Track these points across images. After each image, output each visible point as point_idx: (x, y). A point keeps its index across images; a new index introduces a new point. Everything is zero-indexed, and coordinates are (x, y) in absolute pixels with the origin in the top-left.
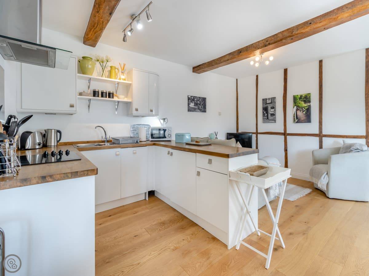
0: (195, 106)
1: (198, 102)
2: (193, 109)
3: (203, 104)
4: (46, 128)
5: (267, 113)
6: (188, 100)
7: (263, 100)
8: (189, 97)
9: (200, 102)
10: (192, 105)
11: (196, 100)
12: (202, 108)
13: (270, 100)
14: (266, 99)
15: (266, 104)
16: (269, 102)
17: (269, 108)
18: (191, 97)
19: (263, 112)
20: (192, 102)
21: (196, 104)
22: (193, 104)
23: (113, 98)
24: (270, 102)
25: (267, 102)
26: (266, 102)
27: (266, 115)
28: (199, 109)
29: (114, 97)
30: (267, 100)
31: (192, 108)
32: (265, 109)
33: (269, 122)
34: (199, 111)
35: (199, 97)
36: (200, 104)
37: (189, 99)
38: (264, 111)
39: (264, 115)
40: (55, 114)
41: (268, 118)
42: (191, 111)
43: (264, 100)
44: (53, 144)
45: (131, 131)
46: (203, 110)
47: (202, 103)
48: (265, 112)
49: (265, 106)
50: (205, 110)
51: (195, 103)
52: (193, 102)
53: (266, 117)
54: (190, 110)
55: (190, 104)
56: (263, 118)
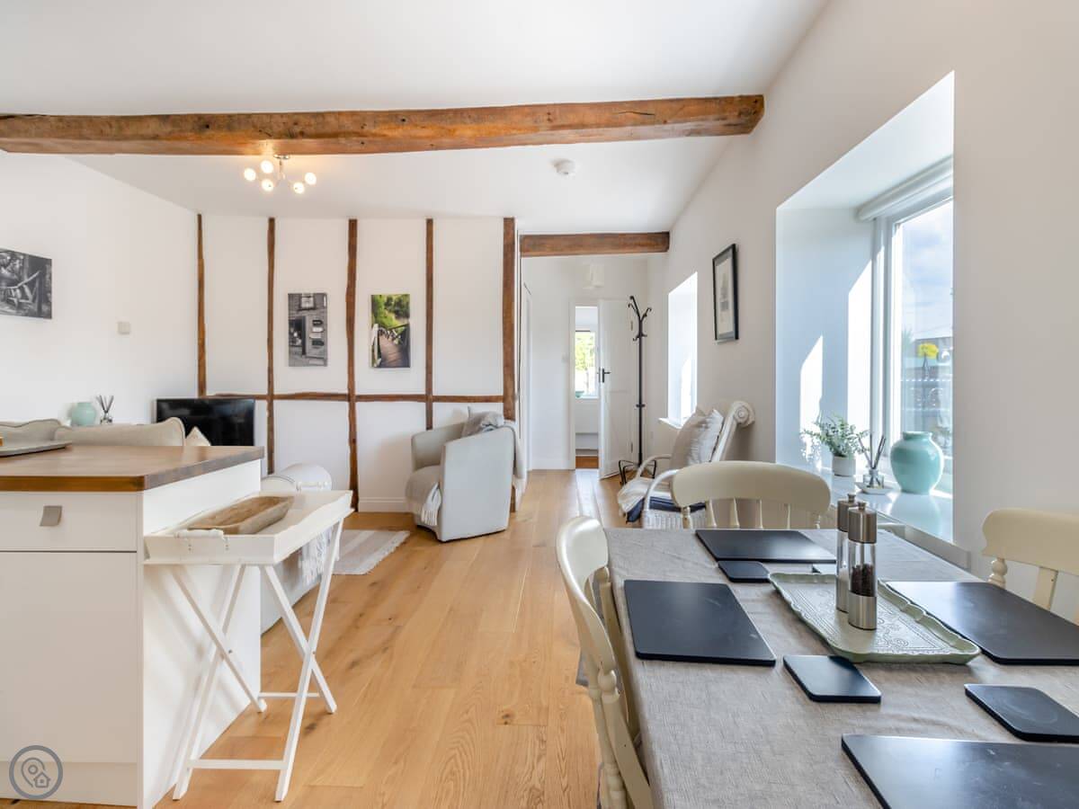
5: (302, 336)
7: (291, 296)
13: (312, 299)
14: (300, 296)
15: (300, 309)
16: (308, 305)
17: (308, 324)
19: (291, 334)
24: (311, 305)
25: (304, 305)
26: (300, 305)
27: (299, 342)
30: (303, 300)
32: (297, 326)
33: (308, 365)
38: (292, 330)
39: (292, 341)
41: (304, 352)
43: (294, 299)
48: (296, 335)
49: (296, 315)
53: (300, 350)
56: (290, 352)
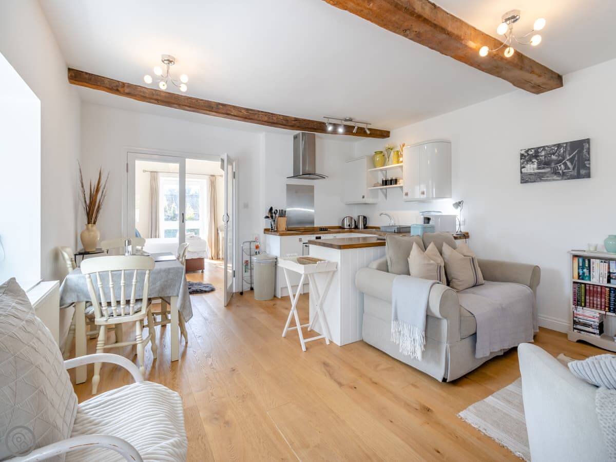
0: (539, 168)
1: (554, 157)
2: (533, 177)
3: (571, 159)
4: (358, 215)
6: (521, 159)
8: (523, 152)
9: (559, 155)
10: (531, 168)
11: (543, 153)
12: (567, 167)
18: (527, 151)
20: (530, 160)
21: (544, 164)
22: (535, 166)
28: (555, 172)
31: (531, 174)
34: (555, 177)
35: (554, 145)
36: (560, 162)
37: (522, 156)
42: (526, 182)
47: (568, 158)
50: (584, 172)
51: (539, 163)
52: (534, 160)
55: (524, 167)
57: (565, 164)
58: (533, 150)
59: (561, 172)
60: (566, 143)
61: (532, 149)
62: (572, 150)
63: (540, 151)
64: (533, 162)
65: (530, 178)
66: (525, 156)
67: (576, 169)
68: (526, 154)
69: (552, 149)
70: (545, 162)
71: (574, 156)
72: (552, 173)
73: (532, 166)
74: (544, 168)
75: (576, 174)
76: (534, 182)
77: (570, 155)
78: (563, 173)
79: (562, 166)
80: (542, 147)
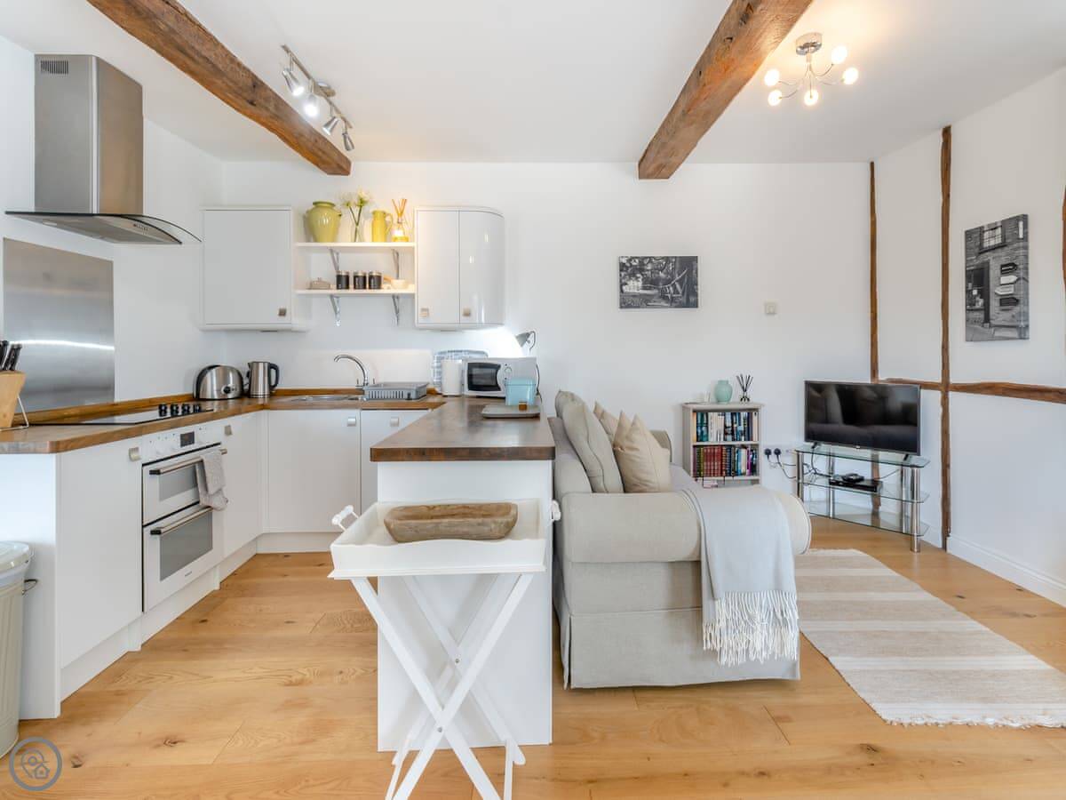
0: (644, 288)
1: (662, 274)
2: (635, 299)
3: (681, 281)
4: (250, 361)
5: (984, 294)
6: (621, 270)
7: (969, 234)
8: (624, 261)
9: (667, 273)
10: (634, 286)
11: (649, 267)
12: (676, 291)
13: (999, 231)
14: (981, 230)
15: (982, 251)
16: (992, 243)
17: (994, 271)
18: (630, 260)
19: (968, 292)
20: (632, 275)
21: (650, 283)
22: (640, 284)
23: (379, 287)
24: (999, 241)
25: (986, 245)
26: (981, 244)
27: (981, 302)
28: (664, 297)
29: (383, 286)
30: (986, 235)
31: (634, 296)
32: (978, 278)
33: (993, 339)
34: (663, 303)
35: (663, 258)
36: (668, 282)
37: (622, 267)
38: (970, 285)
39: (970, 302)
40: (276, 331)
41: (987, 319)
42: (629, 306)
43: (973, 236)
44: (260, 392)
45: (433, 367)
46: (683, 300)
47: (678, 278)
48: (975, 292)
49: (977, 262)
50: (692, 299)
51: (645, 280)
52: (638, 275)
53: (981, 315)
54: (626, 302)
55: (626, 284)
56: (967, 320)
57: (674, 285)
58: (637, 261)
59: (669, 295)
60: (676, 257)
61: (637, 258)
62: (682, 269)
63: (645, 263)
64: (637, 278)
65: (633, 301)
66: (627, 268)
67: (685, 294)
68: (628, 265)
69: (660, 263)
70: (652, 280)
71: (683, 277)
72: (660, 297)
73: (636, 283)
74: (650, 288)
75: (685, 301)
76: (639, 307)
77: (679, 275)
78: (672, 298)
79: (671, 288)
80: (647, 258)
